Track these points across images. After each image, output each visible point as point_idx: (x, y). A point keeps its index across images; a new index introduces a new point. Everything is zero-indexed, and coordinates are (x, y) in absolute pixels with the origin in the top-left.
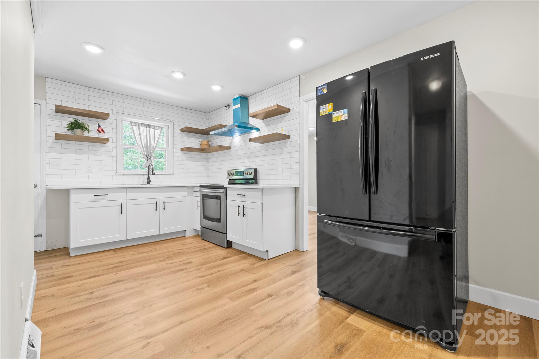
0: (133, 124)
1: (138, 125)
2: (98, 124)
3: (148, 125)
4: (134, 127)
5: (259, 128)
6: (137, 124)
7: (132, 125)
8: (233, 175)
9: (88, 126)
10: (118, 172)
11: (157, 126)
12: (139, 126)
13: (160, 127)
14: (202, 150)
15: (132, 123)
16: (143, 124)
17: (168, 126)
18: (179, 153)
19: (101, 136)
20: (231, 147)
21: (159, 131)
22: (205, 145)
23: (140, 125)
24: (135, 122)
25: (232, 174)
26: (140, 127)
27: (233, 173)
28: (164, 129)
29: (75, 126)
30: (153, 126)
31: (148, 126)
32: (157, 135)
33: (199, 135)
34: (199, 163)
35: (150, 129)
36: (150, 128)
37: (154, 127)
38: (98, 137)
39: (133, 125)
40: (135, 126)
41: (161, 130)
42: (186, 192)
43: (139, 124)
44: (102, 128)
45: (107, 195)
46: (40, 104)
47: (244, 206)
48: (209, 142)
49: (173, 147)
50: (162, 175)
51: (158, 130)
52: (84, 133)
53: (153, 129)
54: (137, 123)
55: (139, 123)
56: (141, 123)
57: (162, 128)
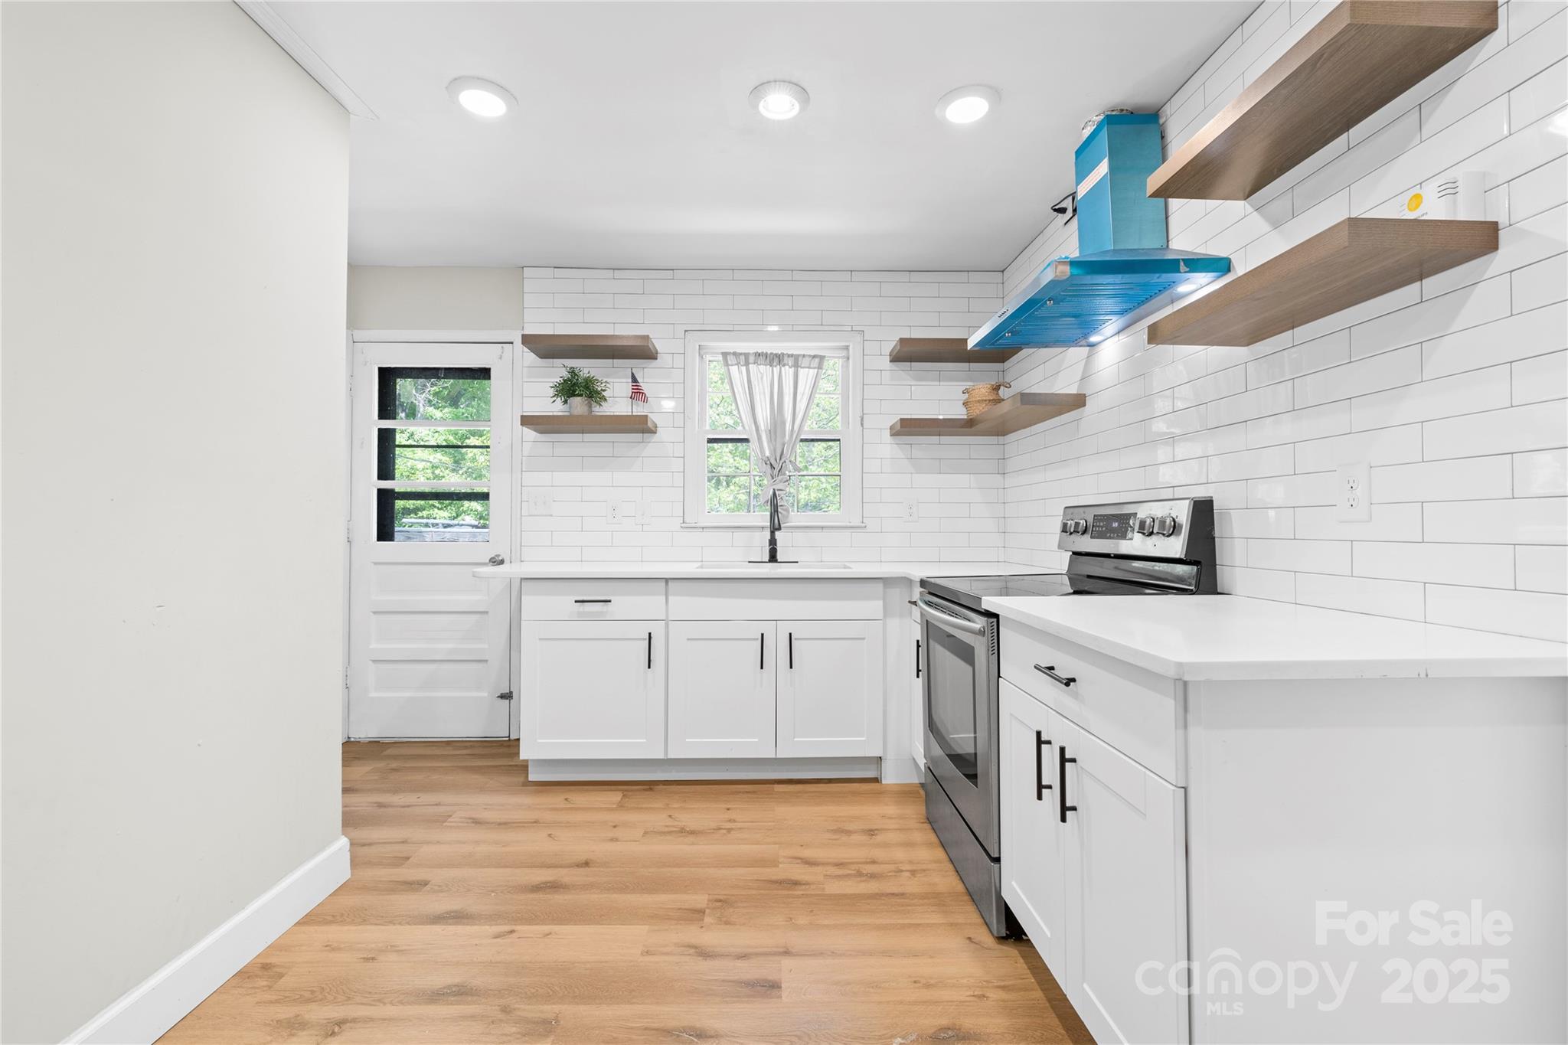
0: (731, 359)
1: (744, 359)
2: (632, 374)
3: (776, 354)
4: (734, 369)
5: (1223, 255)
6: (742, 358)
7: (727, 364)
8: (1083, 533)
9: (604, 384)
10: (687, 520)
11: (804, 356)
12: (747, 364)
13: (814, 357)
14: (968, 426)
15: (728, 357)
16: (759, 355)
17: (847, 348)
18: (886, 447)
19: (639, 410)
20: (1084, 396)
21: (811, 370)
22: (979, 401)
23: (752, 359)
24: (738, 351)
25: (1081, 528)
26: (750, 365)
27: (1082, 522)
28: (831, 362)
29: (570, 388)
30: (792, 355)
31: (776, 359)
32: (804, 387)
33: (965, 366)
34: (964, 479)
35: (783, 368)
36: (784, 365)
37: (797, 361)
38: (630, 414)
39: (730, 362)
40: (736, 364)
41: (820, 367)
42: (881, 603)
43: (746, 355)
44: (641, 384)
45: (610, 601)
46: (512, 343)
47: (1068, 756)
48: (1002, 387)
49: (862, 425)
50: (822, 528)
51: (809, 368)
52: (594, 404)
53: (790, 367)
54: (741, 354)
55: (749, 353)
56: (755, 351)
57: (822, 358)
